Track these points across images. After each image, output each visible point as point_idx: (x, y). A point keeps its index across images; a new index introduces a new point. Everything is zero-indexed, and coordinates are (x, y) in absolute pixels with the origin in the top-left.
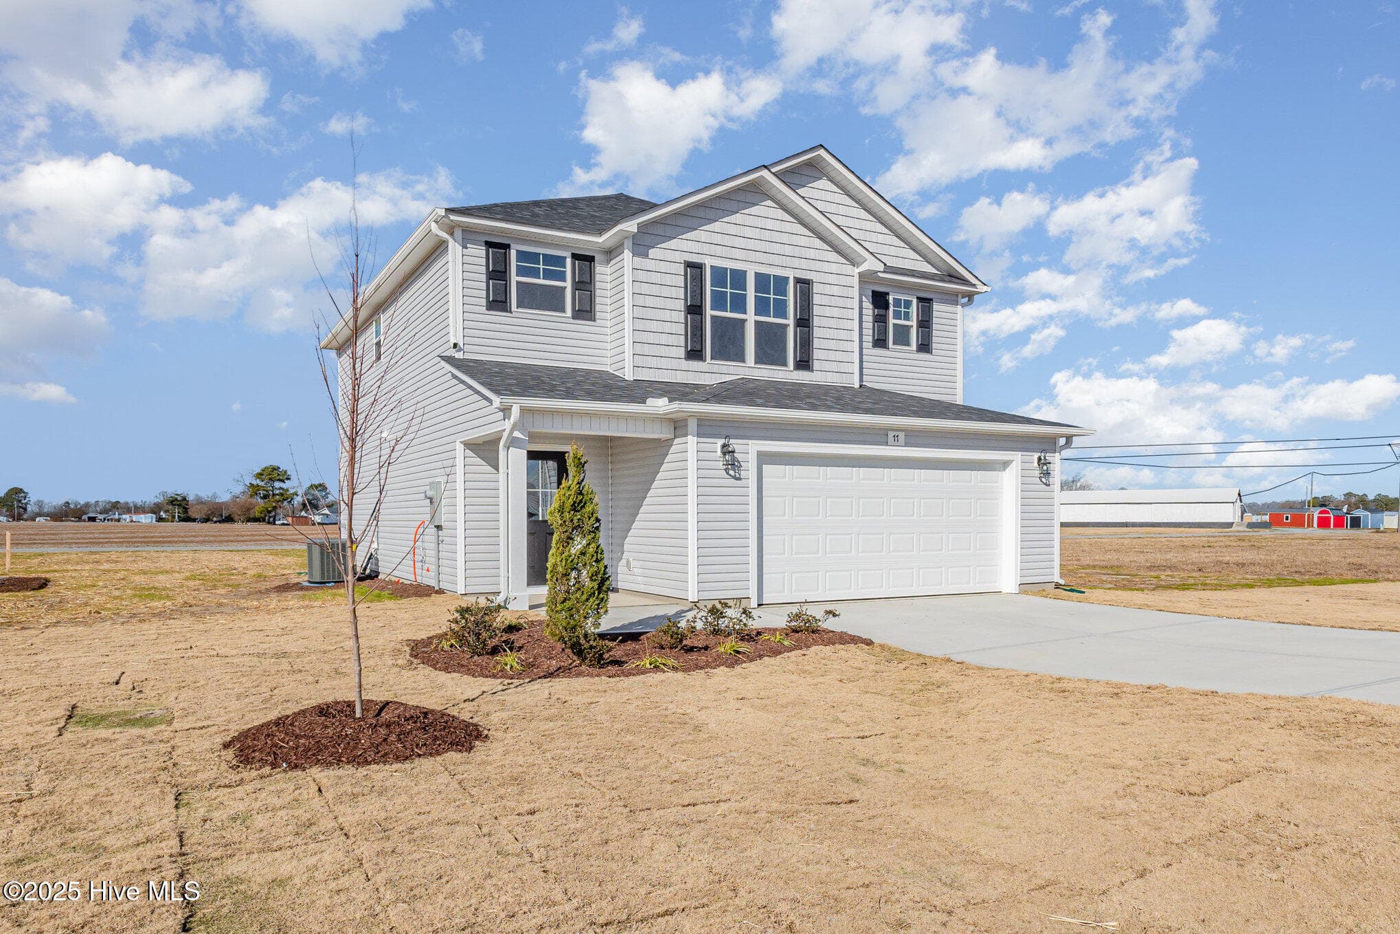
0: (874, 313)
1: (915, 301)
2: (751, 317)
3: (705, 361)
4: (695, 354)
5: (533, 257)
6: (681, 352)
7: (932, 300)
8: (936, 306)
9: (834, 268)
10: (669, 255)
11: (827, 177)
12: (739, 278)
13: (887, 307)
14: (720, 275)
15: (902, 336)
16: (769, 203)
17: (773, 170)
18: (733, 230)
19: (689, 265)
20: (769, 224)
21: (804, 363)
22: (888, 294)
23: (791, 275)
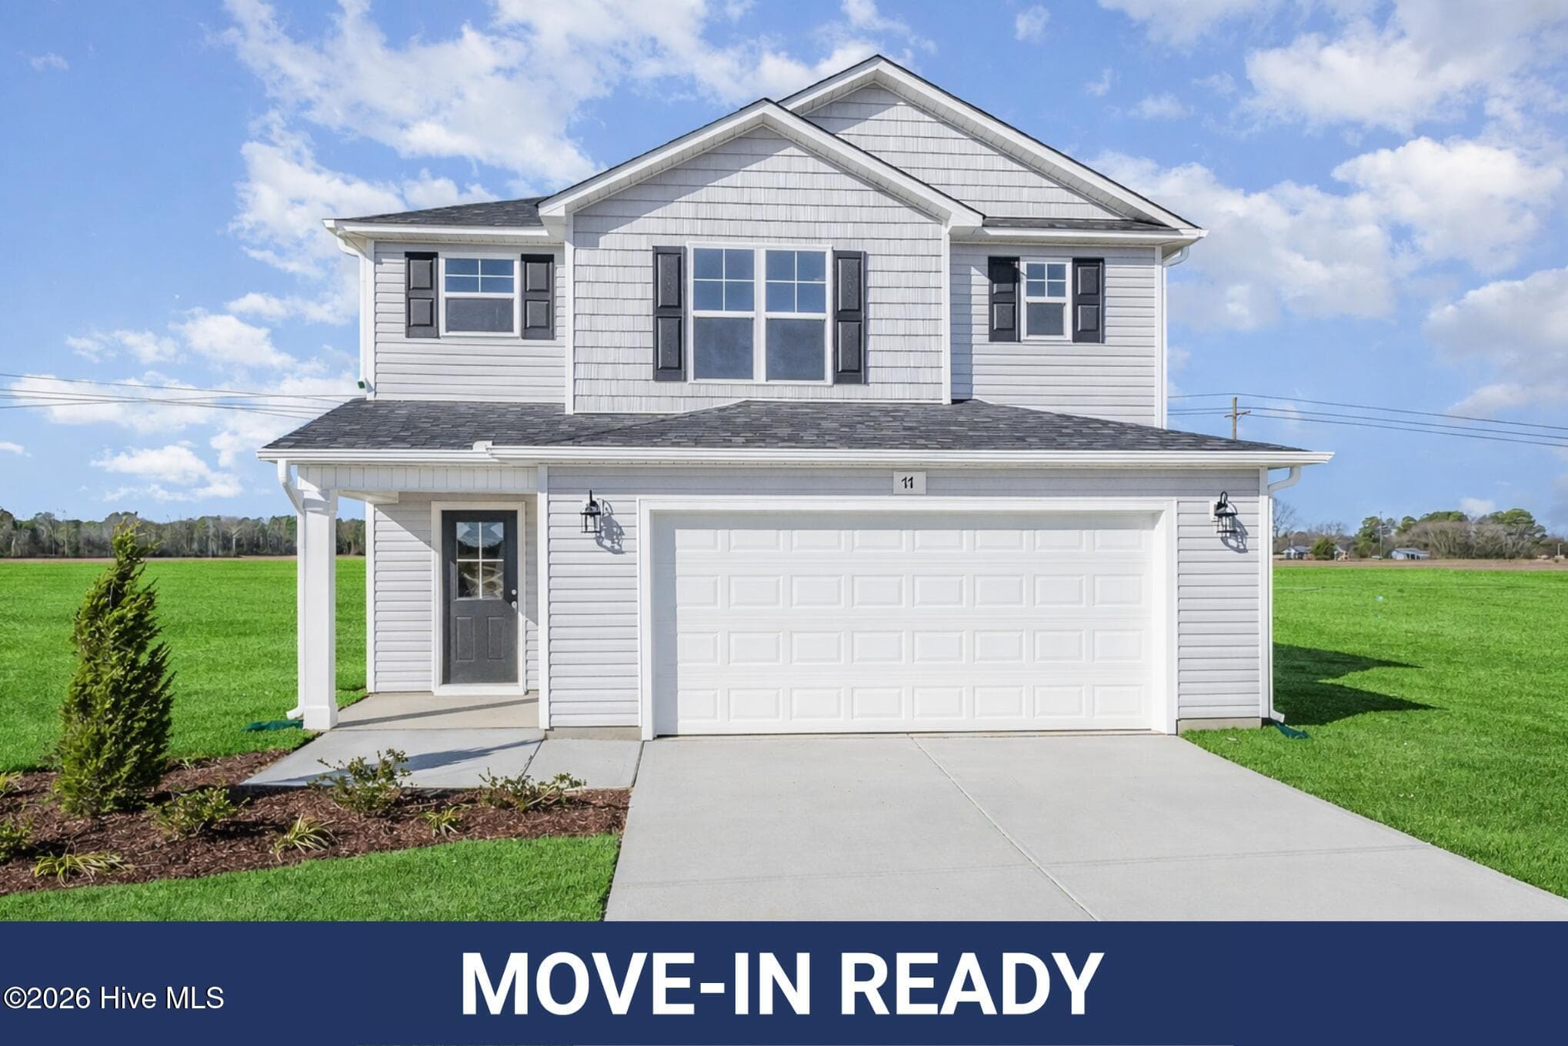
0: (991, 289)
1: (1069, 267)
2: (760, 315)
3: (685, 380)
4: (669, 369)
5: (469, 265)
6: (648, 371)
7: (1102, 260)
8: (1110, 270)
9: (908, 231)
10: (632, 242)
11: (905, 101)
12: (741, 262)
13: (1015, 277)
14: (708, 261)
15: (1046, 320)
16: (792, 150)
17: (790, 107)
18: (731, 195)
19: (658, 252)
20: (793, 181)
21: (852, 371)
22: (1017, 259)
23: (827, 249)
